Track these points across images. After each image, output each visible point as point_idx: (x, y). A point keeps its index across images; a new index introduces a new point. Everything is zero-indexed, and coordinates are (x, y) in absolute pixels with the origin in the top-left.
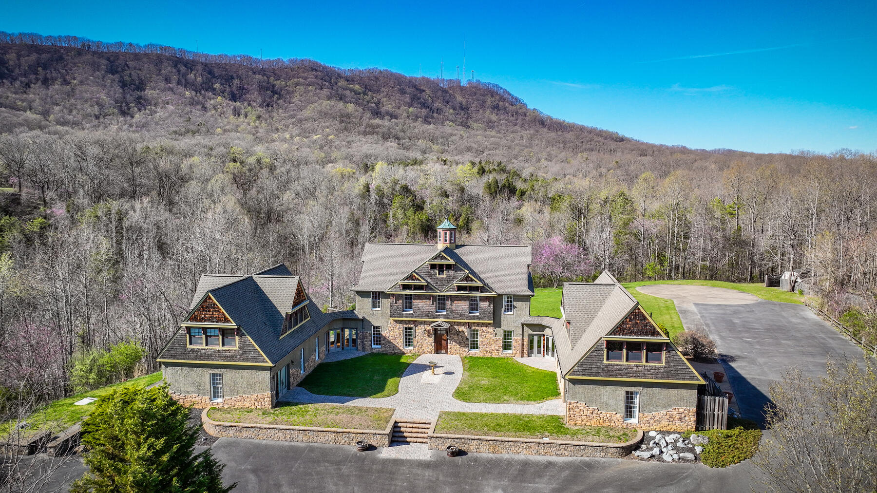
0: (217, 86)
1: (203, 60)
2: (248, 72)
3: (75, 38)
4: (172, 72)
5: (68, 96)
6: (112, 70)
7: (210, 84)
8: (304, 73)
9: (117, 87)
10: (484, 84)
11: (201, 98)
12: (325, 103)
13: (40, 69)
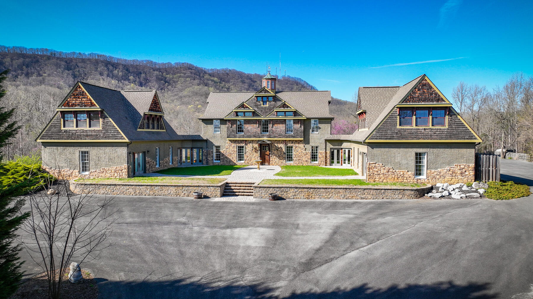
0: (131, 78)
1: (124, 63)
2: (150, 70)
3: (47, 50)
4: (104, 69)
5: (40, 83)
6: (68, 69)
7: (127, 77)
8: (184, 70)
9: (70, 77)
10: (292, 78)
11: (121, 84)
12: (196, 87)
13: (24, 67)
